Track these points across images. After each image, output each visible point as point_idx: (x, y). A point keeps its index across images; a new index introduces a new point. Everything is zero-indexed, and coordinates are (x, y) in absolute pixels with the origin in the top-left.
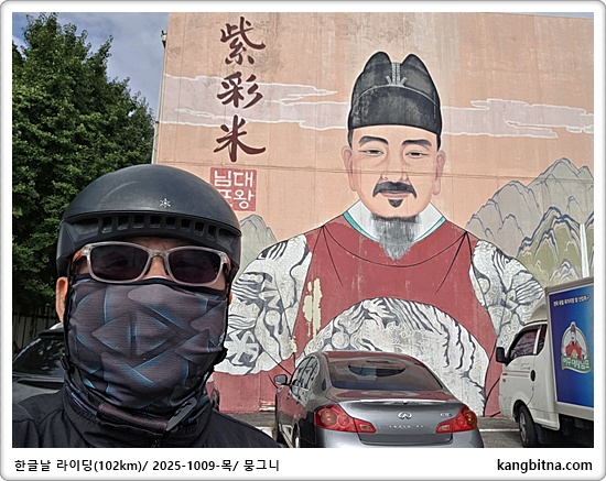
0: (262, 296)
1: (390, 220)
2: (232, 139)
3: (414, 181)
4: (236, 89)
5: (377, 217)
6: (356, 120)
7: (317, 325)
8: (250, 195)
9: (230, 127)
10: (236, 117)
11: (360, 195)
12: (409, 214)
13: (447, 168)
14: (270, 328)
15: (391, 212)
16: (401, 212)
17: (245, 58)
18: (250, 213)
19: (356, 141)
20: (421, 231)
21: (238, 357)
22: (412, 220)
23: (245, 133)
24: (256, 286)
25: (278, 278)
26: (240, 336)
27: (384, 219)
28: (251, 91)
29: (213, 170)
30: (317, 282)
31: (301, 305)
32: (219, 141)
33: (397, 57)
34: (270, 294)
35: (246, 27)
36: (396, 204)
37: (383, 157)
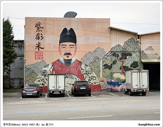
0: (45, 74)
2: (38, 46)
3: (71, 53)
5: (64, 60)
6: (61, 41)
8: (42, 57)
9: (38, 44)
10: (39, 42)
11: (62, 55)
13: (77, 50)
14: (47, 79)
15: (67, 58)
17: (40, 31)
18: (42, 60)
19: (61, 46)
21: (41, 84)
23: (40, 45)
24: (44, 72)
26: (42, 81)
27: (66, 60)
28: (41, 37)
29: (35, 52)
30: (54, 71)
32: (36, 47)
33: (68, 29)
35: (40, 24)
37: (66, 48)
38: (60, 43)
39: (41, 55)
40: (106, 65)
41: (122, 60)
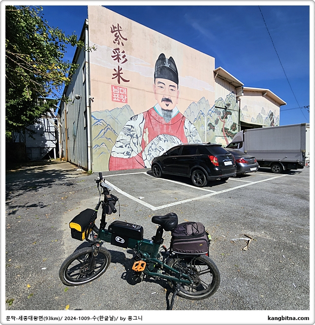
0: (131, 133)
1: (166, 110)
2: (118, 75)
4: (118, 55)
5: (163, 109)
6: (156, 75)
7: (147, 142)
8: (126, 97)
9: (117, 70)
10: (119, 67)
11: (158, 101)
14: (134, 144)
15: (166, 108)
17: (120, 42)
18: (126, 104)
20: (174, 114)
21: (126, 153)
22: (171, 111)
23: (122, 73)
24: (129, 130)
25: (136, 127)
26: (126, 146)
27: (164, 110)
28: (124, 57)
29: (112, 86)
30: (147, 129)
31: (143, 136)
32: (114, 75)
34: (133, 132)
35: (120, 29)
36: (167, 105)
37: (164, 89)
38: (155, 78)
39: (123, 94)
40: (211, 124)
41: (223, 120)
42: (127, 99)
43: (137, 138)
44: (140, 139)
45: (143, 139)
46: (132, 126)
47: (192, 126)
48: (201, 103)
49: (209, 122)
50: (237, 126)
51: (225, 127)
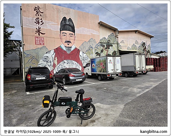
0: (47, 60)
3: (71, 41)
4: (38, 21)
6: (61, 29)
10: (39, 27)
11: (63, 43)
12: (70, 46)
14: (49, 65)
15: (68, 46)
16: (69, 46)
18: (43, 46)
20: (72, 49)
22: (71, 47)
23: (41, 30)
24: (46, 58)
25: (50, 57)
28: (41, 22)
29: (35, 37)
30: (56, 57)
31: (54, 61)
32: (36, 31)
35: (39, 8)
37: (66, 36)
38: (60, 31)
39: (41, 41)
40: (98, 52)
41: (107, 50)
42: (44, 43)
43: (51, 62)
44: (52, 63)
45: (54, 63)
46: (47, 57)
47: (85, 54)
48: (90, 42)
49: (96, 52)
50: (117, 52)
51: (108, 53)
